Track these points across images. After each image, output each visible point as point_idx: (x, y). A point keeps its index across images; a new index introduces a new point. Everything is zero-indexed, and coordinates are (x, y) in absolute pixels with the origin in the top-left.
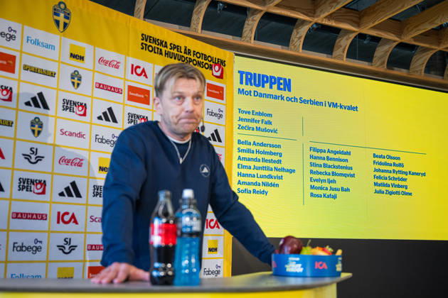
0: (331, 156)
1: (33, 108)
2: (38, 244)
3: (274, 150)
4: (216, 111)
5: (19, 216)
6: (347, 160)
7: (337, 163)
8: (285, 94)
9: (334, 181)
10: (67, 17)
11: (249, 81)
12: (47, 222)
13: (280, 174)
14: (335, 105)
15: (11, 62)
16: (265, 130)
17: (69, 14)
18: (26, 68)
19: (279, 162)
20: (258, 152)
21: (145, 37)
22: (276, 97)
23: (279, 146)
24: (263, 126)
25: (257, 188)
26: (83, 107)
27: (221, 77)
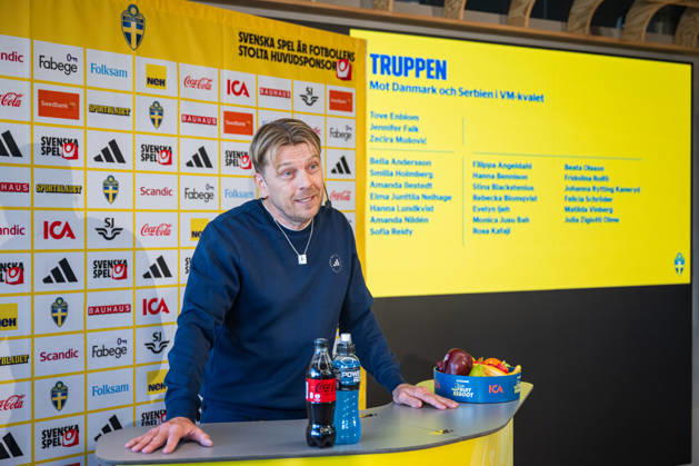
0: (504, 171)
1: (105, 164)
2: (123, 345)
3: (421, 169)
4: (342, 130)
5: (97, 311)
6: (525, 177)
7: (511, 183)
8: (438, 83)
9: (507, 209)
10: (140, 27)
11: (385, 68)
12: (130, 314)
13: (429, 203)
14: (511, 96)
15: (73, 104)
16: (410, 141)
17: (142, 21)
18: (93, 109)
19: (429, 185)
20: (398, 173)
21: (244, 37)
22: (425, 90)
23: (428, 163)
24: (405, 135)
25: (398, 226)
26: (167, 152)
27: (348, 78)
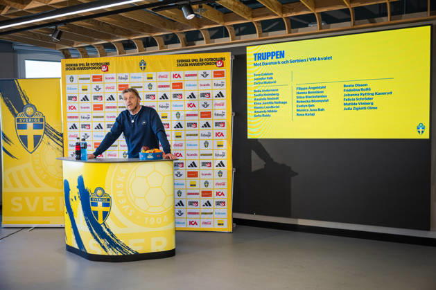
0: (312, 90)
3: (274, 93)
4: (220, 83)
6: (322, 92)
7: (315, 95)
8: (281, 60)
9: (313, 105)
10: (145, 65)
11: (259, 58)
13: (278, 105)
14: (314, 59)
15: (127, 87)
16: (269, 83)
17: (145, 63)
19: (277, 98)
20: (265, 95)
21: (178, 61)
22: (275, 63)
23: (277, 90)
24: (268, 81)
25: (265, 114)
26: (154, 96)
27: (223, 66)
